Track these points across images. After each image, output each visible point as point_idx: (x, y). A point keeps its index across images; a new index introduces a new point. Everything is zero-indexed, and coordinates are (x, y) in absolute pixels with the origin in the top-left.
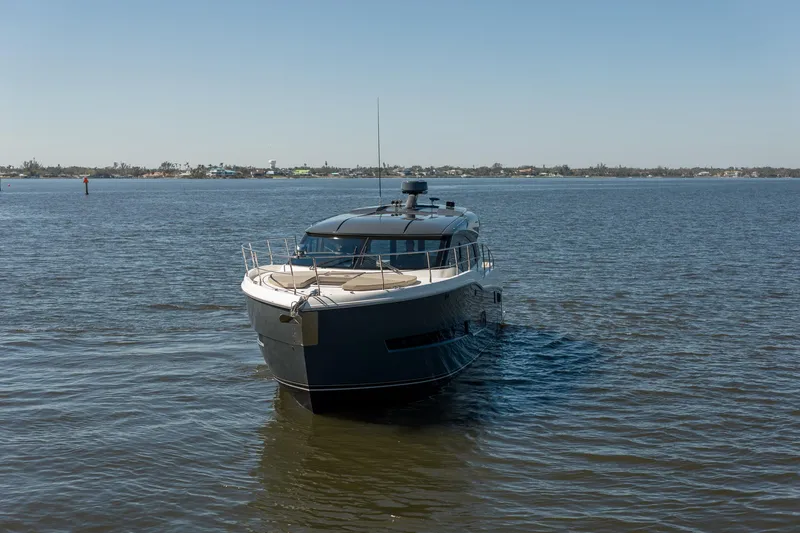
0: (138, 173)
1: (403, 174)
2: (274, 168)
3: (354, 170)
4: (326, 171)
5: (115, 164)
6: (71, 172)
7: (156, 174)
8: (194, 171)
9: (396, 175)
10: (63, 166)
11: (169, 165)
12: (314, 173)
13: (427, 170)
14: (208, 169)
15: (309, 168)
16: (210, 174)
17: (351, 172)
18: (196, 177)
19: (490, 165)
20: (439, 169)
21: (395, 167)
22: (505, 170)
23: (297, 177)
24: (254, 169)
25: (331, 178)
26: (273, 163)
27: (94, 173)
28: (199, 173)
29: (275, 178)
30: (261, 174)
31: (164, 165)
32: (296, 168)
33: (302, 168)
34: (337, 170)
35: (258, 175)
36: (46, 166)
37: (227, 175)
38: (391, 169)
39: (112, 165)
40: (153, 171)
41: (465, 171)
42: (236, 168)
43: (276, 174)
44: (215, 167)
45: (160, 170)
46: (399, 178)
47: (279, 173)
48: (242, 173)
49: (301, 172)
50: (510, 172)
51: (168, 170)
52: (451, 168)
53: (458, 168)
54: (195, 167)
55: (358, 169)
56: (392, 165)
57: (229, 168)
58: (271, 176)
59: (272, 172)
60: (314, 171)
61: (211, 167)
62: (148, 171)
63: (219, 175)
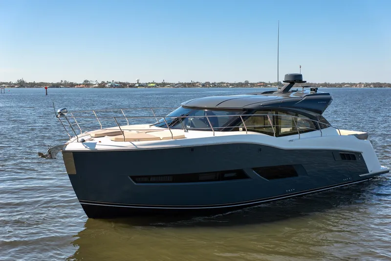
0: (72, 85)
1: (201, 86)
2: (138, 83)
3: (177, 84)
4: (164, 84)
5: (62, 81)
6: (40, 85)
7: (81, 86)
8: (100, 84)
9: (198, 86)
10: (36, 82)
11: (88, 81)
12: (158, 85)
13: (213, 84)
14: (107, 84)
15: (155, 83)
16: (107, 86)
17: (176, 85)
18: (101, 87)
19: (243, 82)
20: (219, 83)
21: (197, 83)
22: (251, 84)
23: (150, 87)
24: (129, 84)
25: (166, 88)
26: (138, 80)
27: (51, 85)
28: (102, 85)
29: (139, 88)
30: (132, 86)
31: (85, 81)
32: (149, 83)
33: (152, 83)
34: (169, 84)
35: (131, 86)
36: (28, 82)
37: (116, 87)
38: (195, 83)
39: (60, 82)
40: (80, 85)
41: (231, 84)
42: (120, 83)
43: (139, 86)
44: (110, 82)
45: (83, 84)
46: (199, 88)
47: (141, 85)
48: (123, 85)
49: (151, 85)
50: (253, 85)
51: (87, 84)
52: (224, 83)
53: (228, 83)
54: (100, 82)
55: (179, 84)
56: (195, 82)
57: (117, 83)
58: (137, 87)
59: (137, 85)
60: (158, 84)
61: (108, 82)
62: (77, 85)
63: (111, 86)
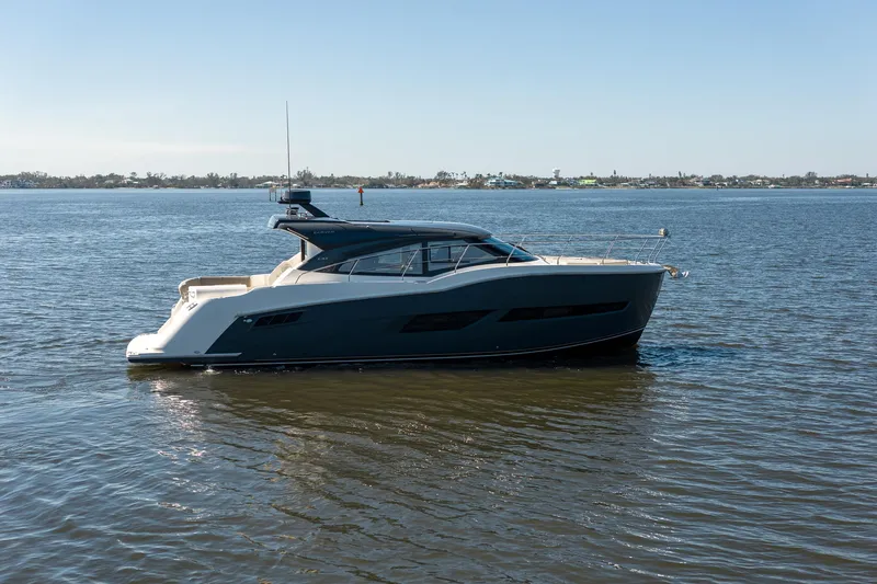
0: (412, 183)
1: (701, 185)
2: (557, 178)
3: (645, 180)
4: (614, 181)
5: (390, 173)
6: (345, 182)
7: (431, 184)
8: (471, 181)
9: (693, 185)
10: (336, 176)
11: (445, 174)
12: (601, 183)
13: (729, 179)
14: (487, 179)
15: (595, 178)
16: (488, 184)
17: (642, 182)
18: (473, 188)
19: (803, 175)
20: (745, 179)
21: (693, 177)
22: (822, 180)
23: (583, 187)
24: (536, 179)
25: (619, 188)
26: (557, 172)
27: (368, 183)
28: (477, 183)
29: (558, 188)
30: (543, 184)
31: (440, 174)
32: (582, 178)
33: (588, 178)
34: (626, 180)
35: (539, 186)
36: (319, 176)
37: (507, 186)
38: (687, 178)
39: (386, 175)
40: (429, 181)
41: (775, 181)
42: (516, 178)
43: (559, 184)
44: (494, 177)
45: (436, 180)
46: (695, 189)
47: (562, 183)
48: (523, 183)
49: (586, 182)
50: (826, 182)
51: (444, 180)
52: (758, 178)
53: (765, 178)
54: (472, 176)
55: (650, 179)
56: (688, 175)
57: (509, 178)
58: (553, 187)
59: (555, 183)
60: (601, 181)
61: (489, 177)
62: (423, 181)
63: (497, 185)
